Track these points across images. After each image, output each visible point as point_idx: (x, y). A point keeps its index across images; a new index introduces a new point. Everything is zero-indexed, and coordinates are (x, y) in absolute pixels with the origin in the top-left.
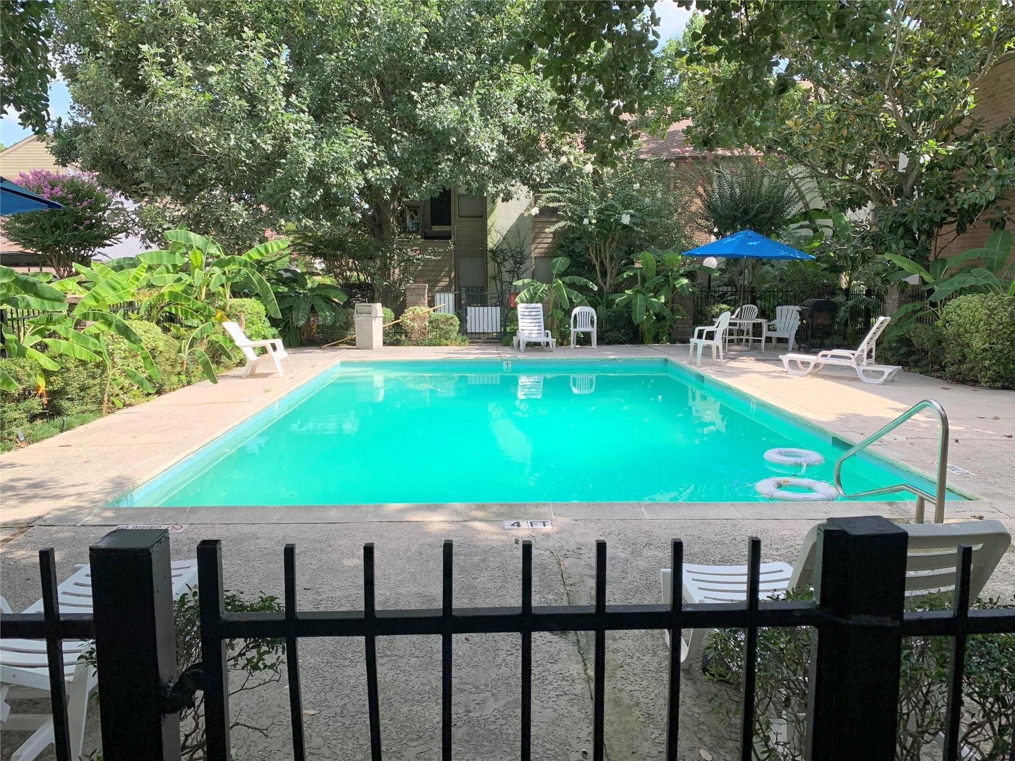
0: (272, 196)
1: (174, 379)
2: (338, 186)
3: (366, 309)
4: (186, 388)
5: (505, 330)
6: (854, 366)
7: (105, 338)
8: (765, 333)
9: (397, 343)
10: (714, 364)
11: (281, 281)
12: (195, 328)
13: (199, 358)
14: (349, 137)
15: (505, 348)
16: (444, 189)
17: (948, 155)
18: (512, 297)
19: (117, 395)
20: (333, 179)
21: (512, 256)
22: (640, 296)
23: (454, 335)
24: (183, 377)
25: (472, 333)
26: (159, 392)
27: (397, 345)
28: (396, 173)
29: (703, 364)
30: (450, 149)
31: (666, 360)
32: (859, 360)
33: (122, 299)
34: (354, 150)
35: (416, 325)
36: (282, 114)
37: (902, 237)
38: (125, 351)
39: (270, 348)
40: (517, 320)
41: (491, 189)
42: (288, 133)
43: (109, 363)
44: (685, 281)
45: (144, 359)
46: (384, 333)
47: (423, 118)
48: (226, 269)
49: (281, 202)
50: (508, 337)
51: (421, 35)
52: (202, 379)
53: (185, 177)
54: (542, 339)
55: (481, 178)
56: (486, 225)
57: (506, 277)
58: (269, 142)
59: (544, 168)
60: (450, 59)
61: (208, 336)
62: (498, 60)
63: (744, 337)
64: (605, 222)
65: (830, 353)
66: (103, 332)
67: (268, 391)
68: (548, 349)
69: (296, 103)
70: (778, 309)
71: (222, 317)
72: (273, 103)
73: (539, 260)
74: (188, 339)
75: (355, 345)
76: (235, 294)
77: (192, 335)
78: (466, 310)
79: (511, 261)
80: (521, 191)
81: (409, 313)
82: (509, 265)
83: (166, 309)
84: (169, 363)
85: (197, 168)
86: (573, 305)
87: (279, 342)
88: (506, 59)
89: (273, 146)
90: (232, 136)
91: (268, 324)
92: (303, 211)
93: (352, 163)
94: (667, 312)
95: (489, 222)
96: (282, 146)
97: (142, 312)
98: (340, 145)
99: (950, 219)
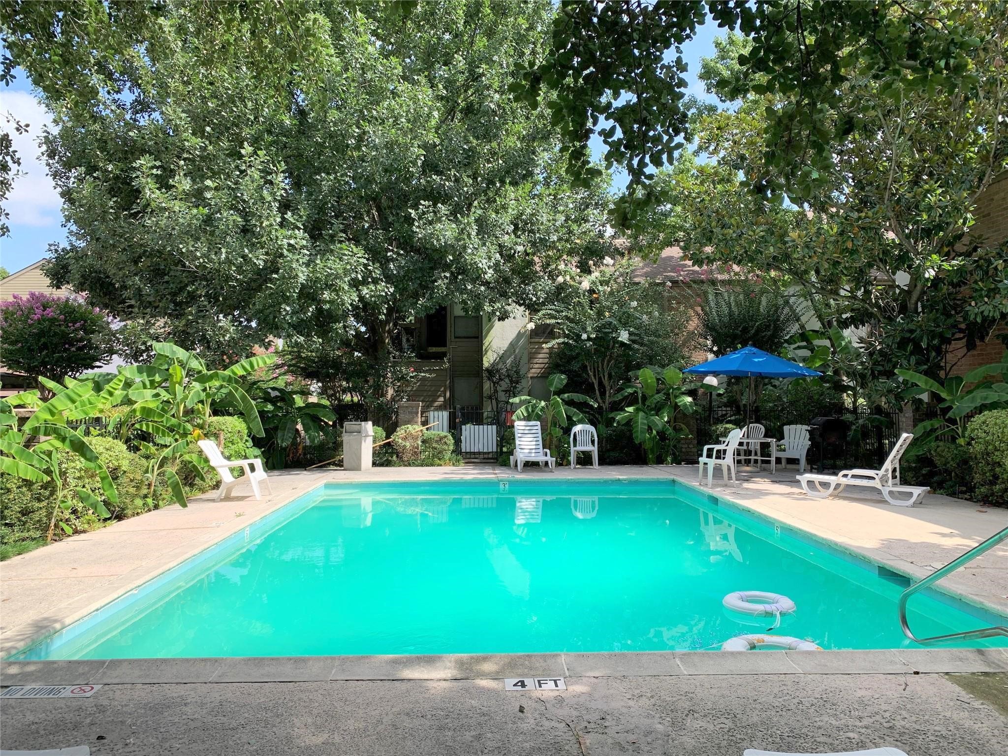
0: (261, 311)
1: (139, 502)
2: (331, 302)
3: (356, 428)
4: (153, 512)
5: (501, 450)
6: (879, 486)
7: (59, 456)
8: (774, 453)
9: (388, 464)
10: (726, 486)
11: (267, 399)
12: (166, 446)
13: (169, 479)
14: (345, 255)
15: (503, 468)
16: (440, 306)
17: (953, 270)
18: (509, 416)
19: (67, 520)
20: (326, 295)
21: (508, 376)
22: (641, 414)
23: (448, 455)
24: (149, 501)
25: (466, 453)
26: (120, 517)
27: (387, 466)
28: (392, 290)
29: (714, 486)
30: (447, 267)
31: (674, 481)
32: (884, 480)
33: (87, 414)
34: (348, 267)
35: (408, 444)
36: (276, 230)
37: (912, 353)
38: (81, 469)
39: (247, 469)
40: (514, 439)
41: (488, 308)
42: (282, 249)
43: (59, 483)
44: (689, 399)
45: (103, 479)
46: (374, 454)
47: (420, 236)
48: (207, 385)
49: (271, 317)
50: (504, 456)
51: (418, 157)
52: (171, 502)
53: (174, 294)
54: (541, 458)
55: (477, 297)
56: (482, 345)
57: (502, 396)
58: (261, 257)
59: (540, 288)
60: (447, 180)
61: (181, 456)
62: (494, 184)
63: (753, 457)
64: (604, 341)
65: (850, 473)
66: (57, 449)
67: (240, 515)
68: (546, 469)
69: (291, 220)
70: (786, 428)
71: (199, 436)
72: (267, 219)
73: (536, 380)
74: (158, 458)
75: (342, 466)
76: (215, 413)
77: (163, 454)
78: (461, 429)
79: (507, 380)
80: (518, 312)
81: (401, 432)
82: (505, 384)
83: (137, 426)
84: (133, 484)
85: (187, 285)
86: (572, 424)
87: (258, 463)
88: (503, 182)
89: (265, 262)
90: (223, 250)
91: (250, 444)
92: (294, 327)
93: (346, 279)
94: (670, 431)
95: (486, 342)
96: (273, 262)
97: (110, 428)
98: (335, 261)
99: (958, 336)
